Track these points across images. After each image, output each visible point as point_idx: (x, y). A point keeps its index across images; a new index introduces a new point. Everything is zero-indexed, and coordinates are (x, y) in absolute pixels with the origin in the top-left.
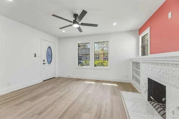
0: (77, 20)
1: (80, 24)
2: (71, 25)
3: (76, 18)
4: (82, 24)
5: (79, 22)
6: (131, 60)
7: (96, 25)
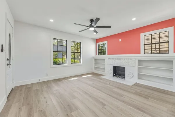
0: (92, 25)
1: (95, 28)
2: (88, 29)
3: (92, 23)
4: (97, 27)
5: (94, 26)
6: (93, 57)
7: (110, 27)
